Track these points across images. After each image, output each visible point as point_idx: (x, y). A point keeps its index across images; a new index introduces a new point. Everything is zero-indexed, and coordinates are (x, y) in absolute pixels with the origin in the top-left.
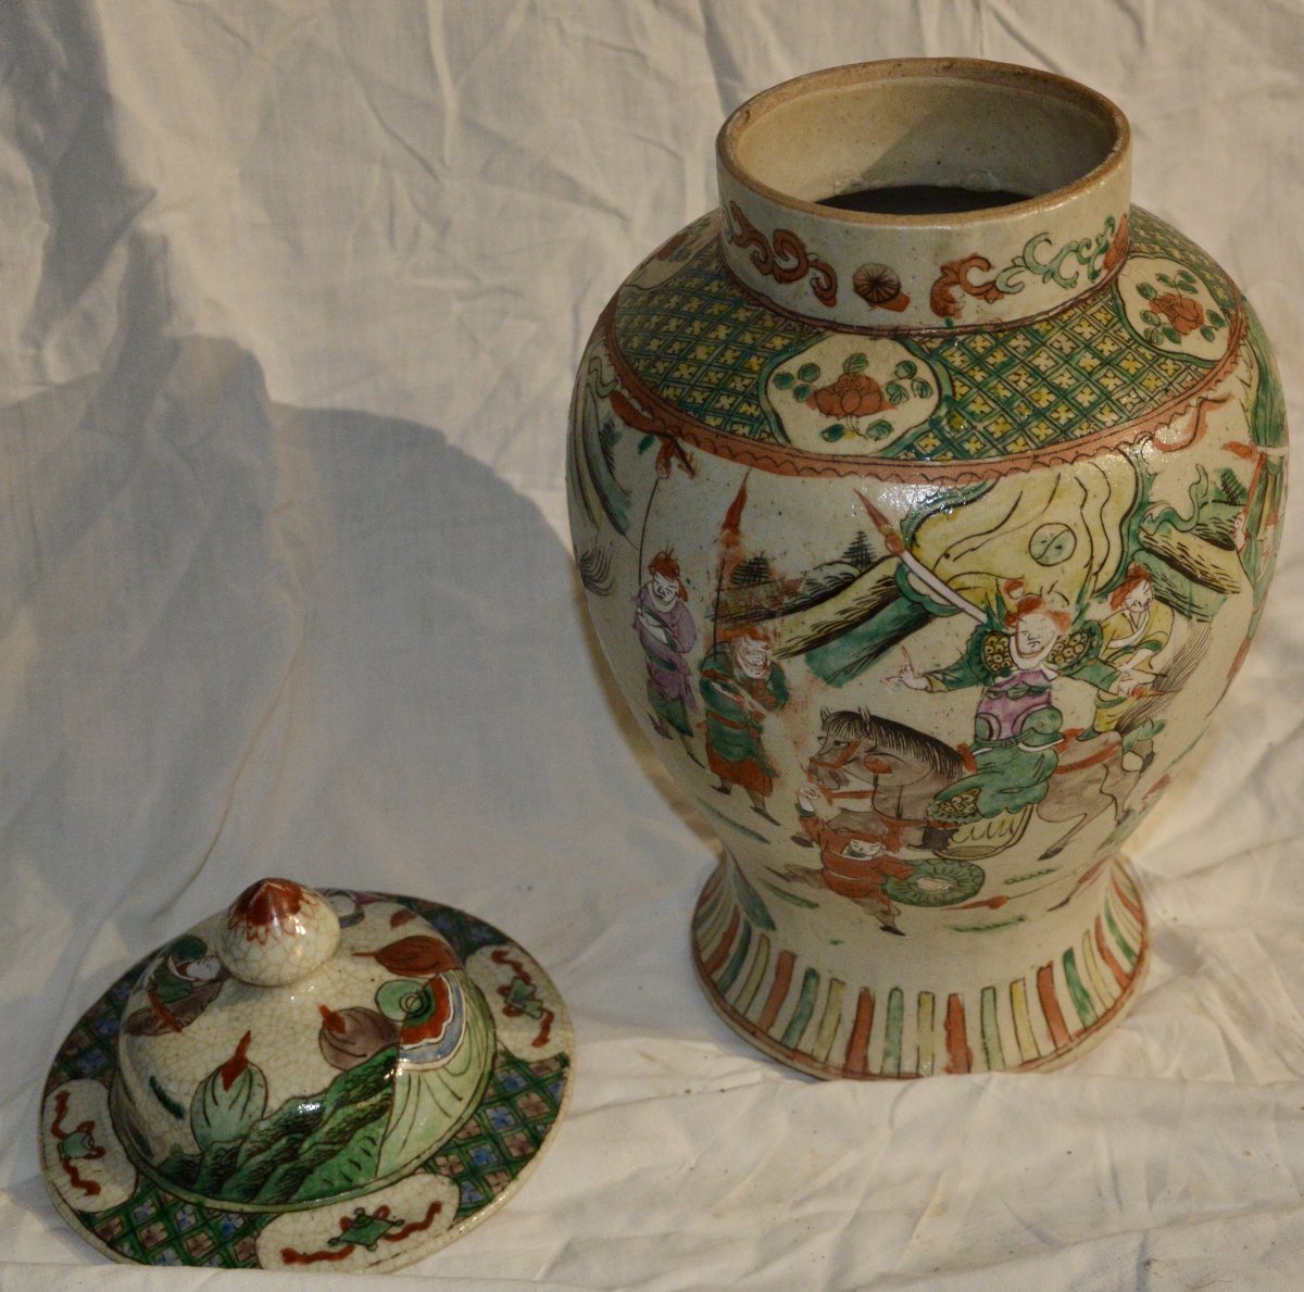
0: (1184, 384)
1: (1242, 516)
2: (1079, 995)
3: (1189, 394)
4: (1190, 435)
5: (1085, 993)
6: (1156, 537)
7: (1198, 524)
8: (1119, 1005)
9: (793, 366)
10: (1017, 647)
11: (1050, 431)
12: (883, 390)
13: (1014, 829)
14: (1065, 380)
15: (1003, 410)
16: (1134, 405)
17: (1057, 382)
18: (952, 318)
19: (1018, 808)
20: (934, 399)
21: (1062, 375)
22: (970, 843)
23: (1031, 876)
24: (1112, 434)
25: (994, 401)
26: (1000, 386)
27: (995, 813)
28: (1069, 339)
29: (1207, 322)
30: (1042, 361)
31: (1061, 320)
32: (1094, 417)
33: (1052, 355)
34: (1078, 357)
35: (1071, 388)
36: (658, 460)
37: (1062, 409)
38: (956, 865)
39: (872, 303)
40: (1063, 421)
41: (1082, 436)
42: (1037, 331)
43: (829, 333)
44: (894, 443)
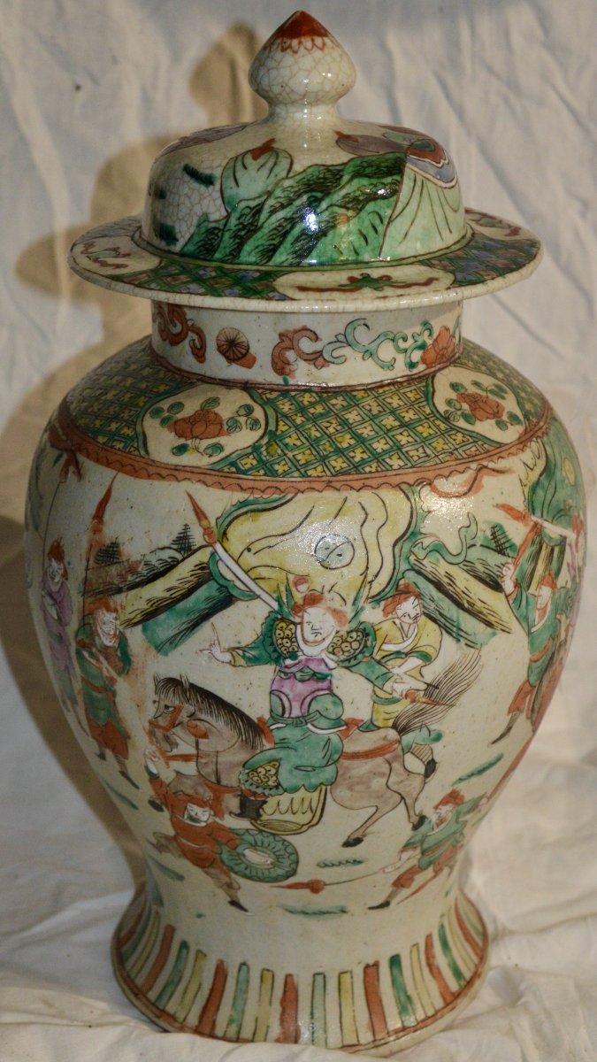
0: (468, 452)
1: (511, 566)
2: (403, 998)
3: (470, 459)
4: (465, 489)
5: (409, 998)
6: (425, 562)
7: (465, 560)
8: (439, 1015)
9: (165, 404)
10: (303, 635)
11: (345, 465)
12: (225, 423)
13: (314, 808)
14: (366, 431)
15: (311, 445)
16: (420, 458)
17: (360, 431)
18: (288, 377)
19: (314, 788)
20: (261, 431)
21: (365, 428)
22: (277, 816)
23: (340, 863)
24: (396, 475)
25: (306, 438)
26: (313, 428)
27: (296, 790)
28: (379, 405)
29: (505, 418)
30: (352, 416)
31: (377, 392)
32: (383, 460)
33: (361, 413)
34: (382, 418)
35: (370, 438)
36: (62, 470)
37: (358, 451)
38: (271, 839)
39: (231, 360)
40: (357, 460)
41: (370, 472)
42: (355, 396)
43: (200, 382)
44: (222, 459)
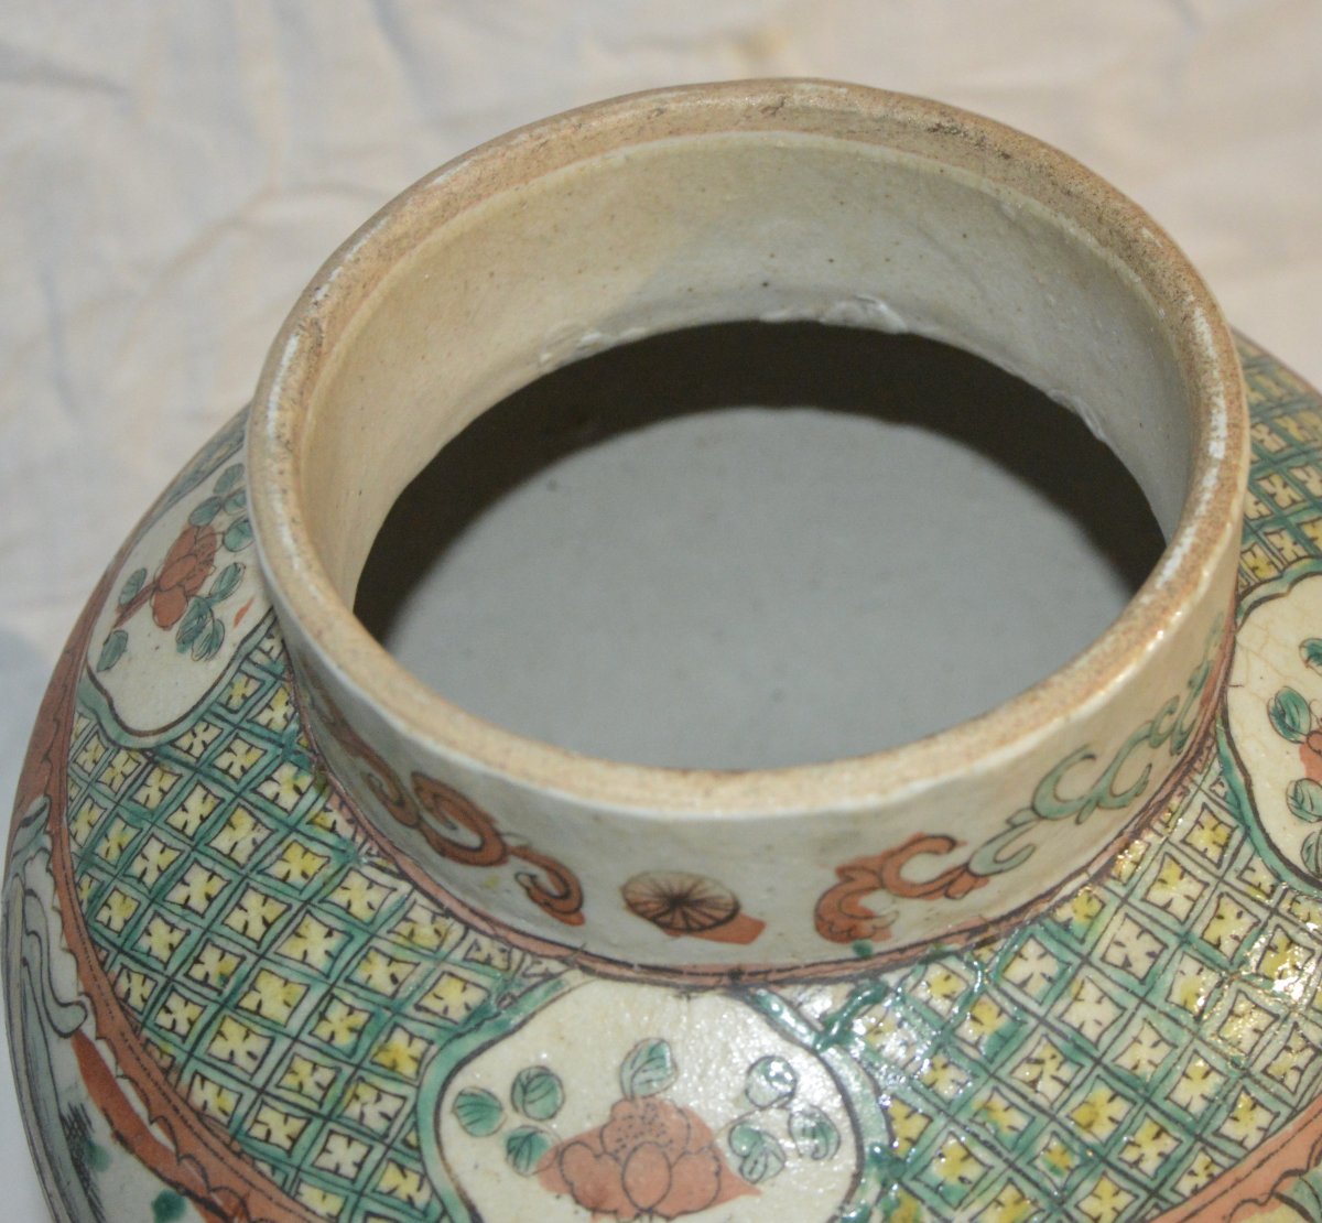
9: (495, 1070)
11: (1124, 1199)
12: (721, 1142)
14: (1141, 1054)
15: (1011, 1165)
16: (1302, 1072)
17: (1126, 1062)
18: (869, 942)
20: (846, 1160)
21: (1136, 1040)
24: (1260, 1163)
25: (985, 1144)
26: (999, 1103)
28: (1144, 931)
30: (1089, 1013)
31: (1117, 878)
32: (1217, 1133)
33: (1108, 986)
34: (1168, 977)
35: (1160, 1073)
37: (1146, 1131)
40: (1150, 1165)
41: (1196, 1191)
42: (1066, 926)
43: (574, 977)
